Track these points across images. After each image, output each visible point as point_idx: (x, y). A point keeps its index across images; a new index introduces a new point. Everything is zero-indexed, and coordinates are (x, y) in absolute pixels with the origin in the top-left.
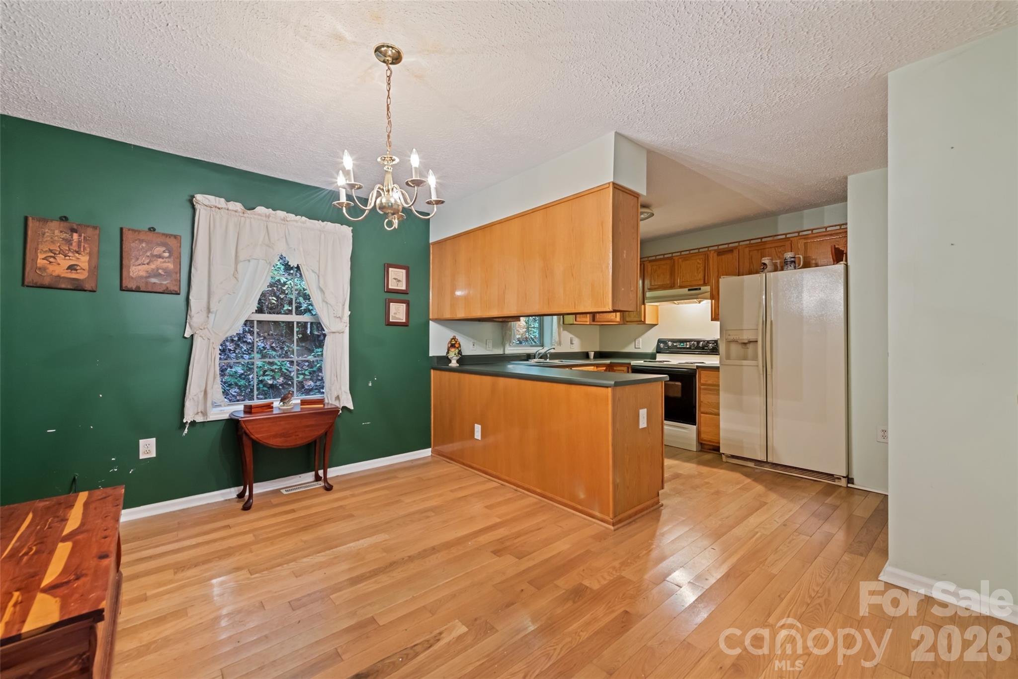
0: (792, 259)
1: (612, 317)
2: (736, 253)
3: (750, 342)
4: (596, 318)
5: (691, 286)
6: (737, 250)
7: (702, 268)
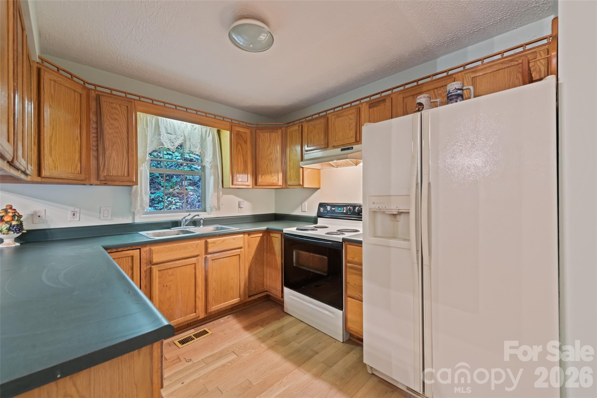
0: (459, 92)
1: (275, 181)
2: (388, 102)
3: (400, 213)
4: (258, 181)
5: (343, 145)
6: (390, 98)
7: (354, 124)
